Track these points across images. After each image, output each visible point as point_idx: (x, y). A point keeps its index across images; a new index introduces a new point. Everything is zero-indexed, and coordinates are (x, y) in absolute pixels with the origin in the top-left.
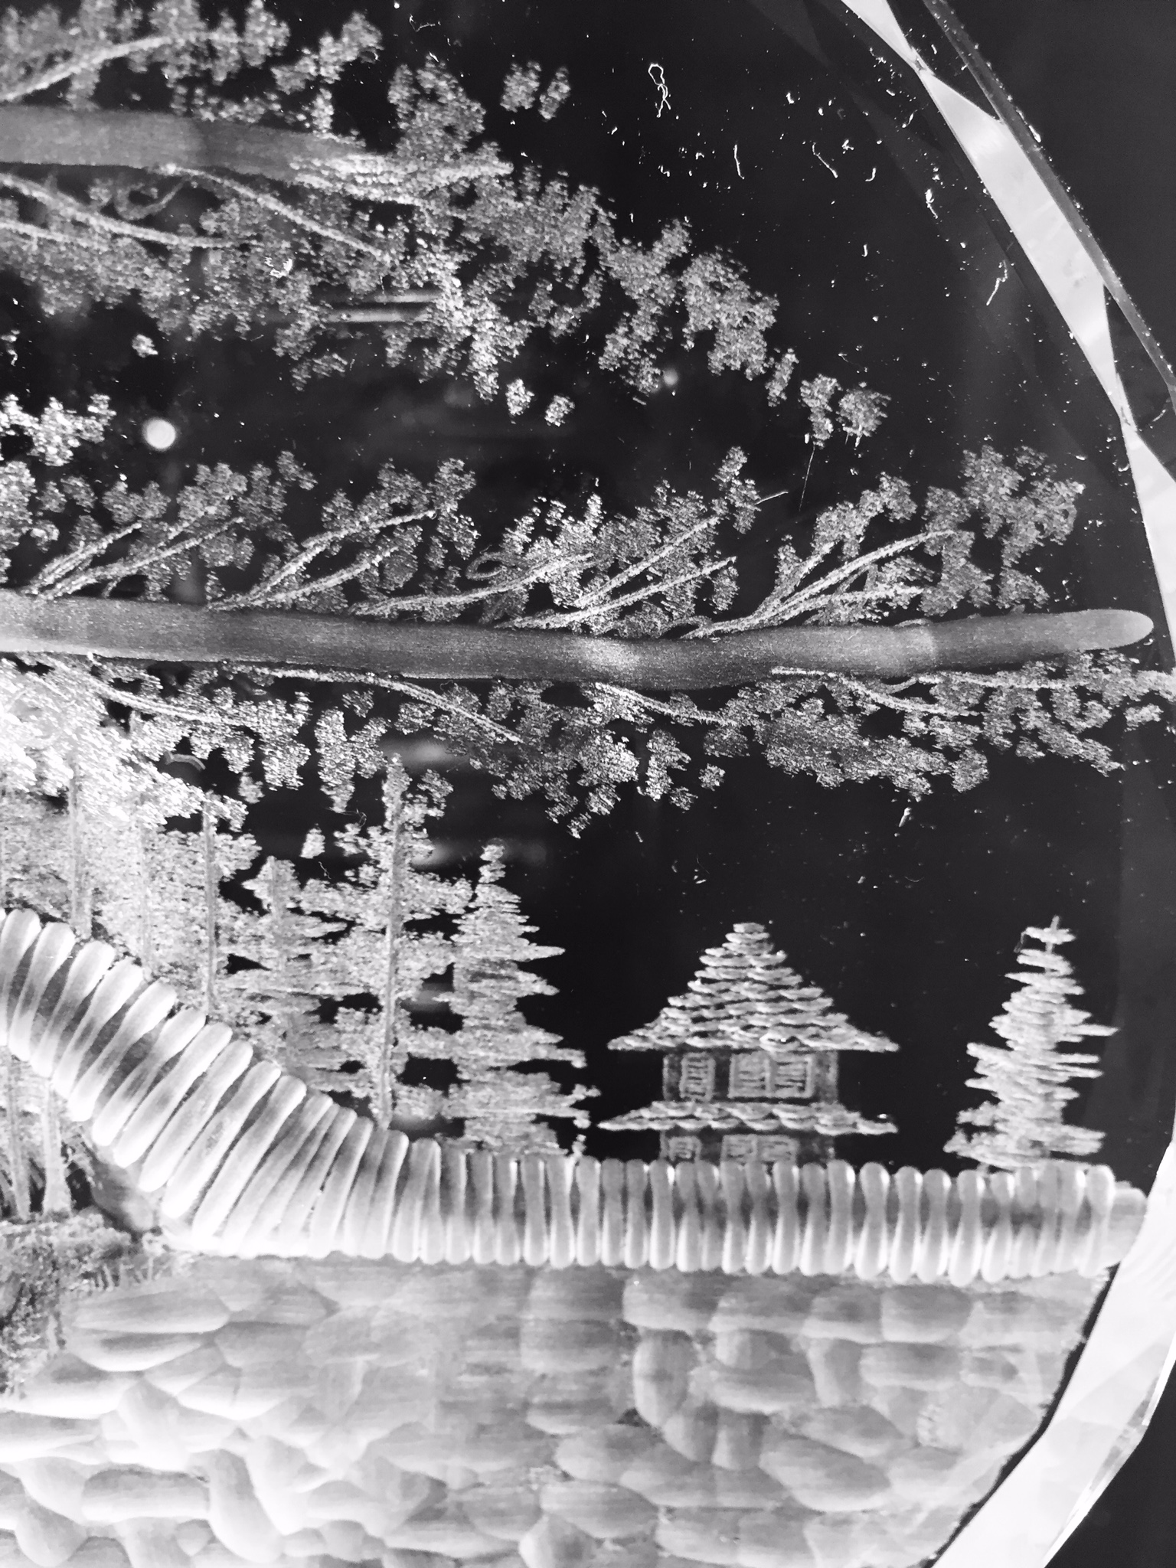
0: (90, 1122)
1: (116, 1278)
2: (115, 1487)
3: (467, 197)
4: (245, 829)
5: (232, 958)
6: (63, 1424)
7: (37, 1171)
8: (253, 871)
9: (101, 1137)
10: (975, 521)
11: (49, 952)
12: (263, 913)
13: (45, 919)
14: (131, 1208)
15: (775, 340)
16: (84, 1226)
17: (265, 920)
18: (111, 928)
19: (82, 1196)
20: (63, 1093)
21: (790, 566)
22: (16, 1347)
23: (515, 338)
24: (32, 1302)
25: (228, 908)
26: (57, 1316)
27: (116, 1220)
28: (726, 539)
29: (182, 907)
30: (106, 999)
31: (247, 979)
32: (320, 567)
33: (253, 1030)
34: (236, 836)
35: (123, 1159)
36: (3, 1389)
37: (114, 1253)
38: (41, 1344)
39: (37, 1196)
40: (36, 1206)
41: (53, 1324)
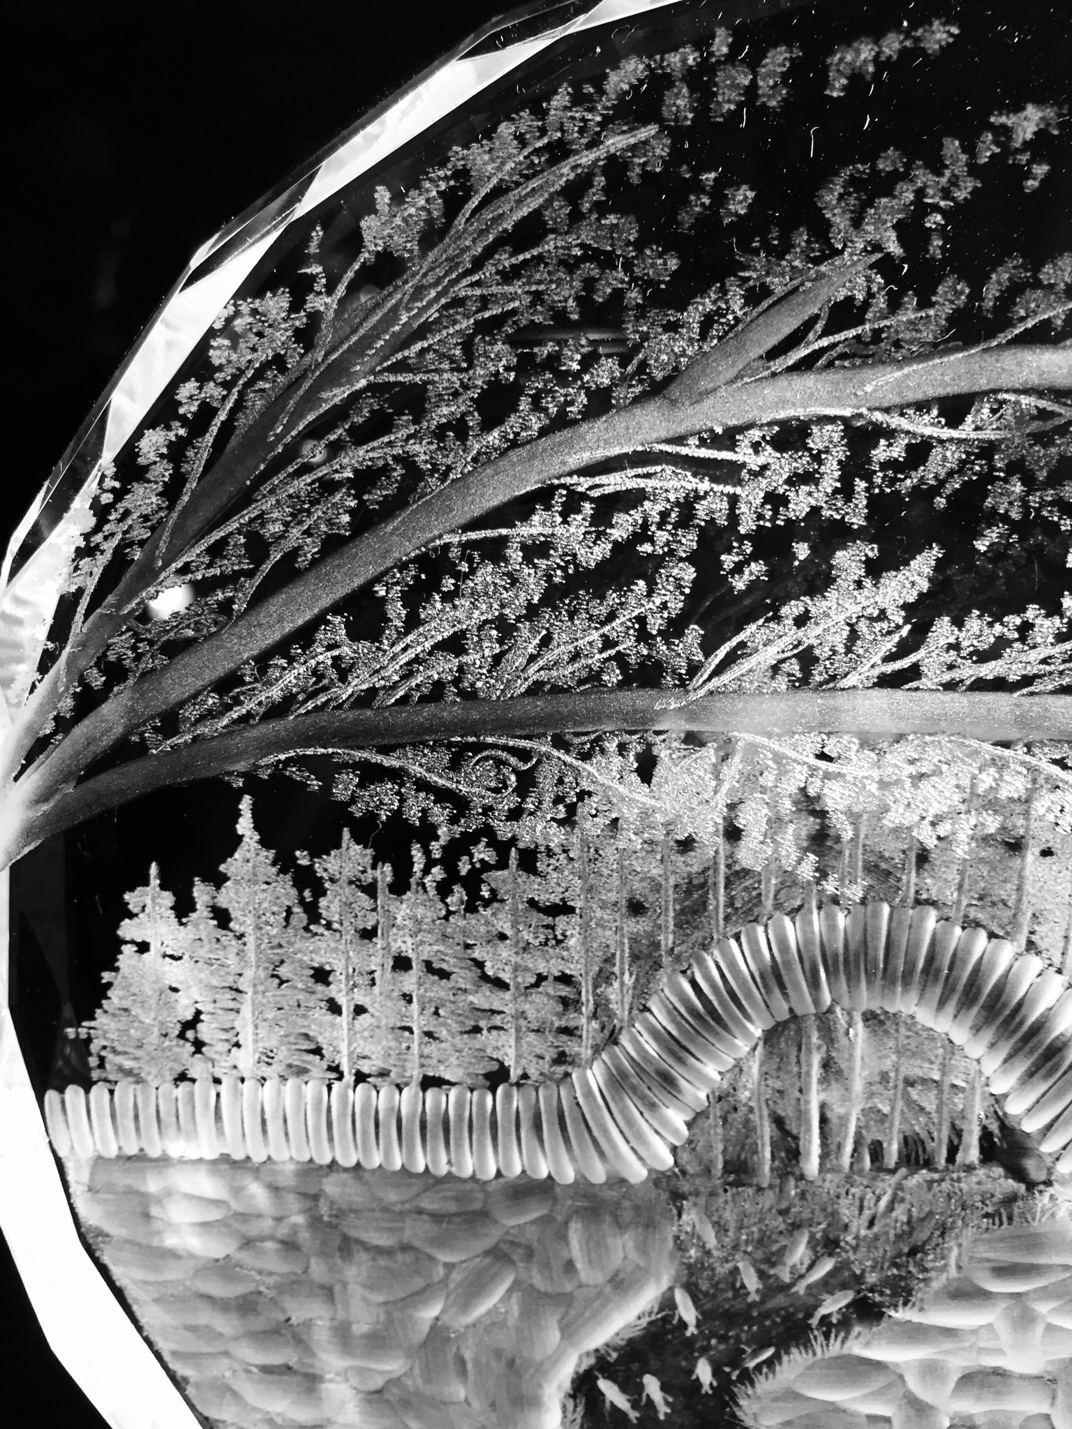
0: (1007, 1096)
1: (1010, 1219)
2: (981, 1386)
6: (949, 1332)
7: (958, 1133)
9: (1014, 1108)
11: (993, 964)
13: (992, 935)
14: (1030, 1165)
16: (989, 1177)
18: (1042, 945)
19: (989, 1152)
20: (991, 1073)
22: (925, 1270)
27: (1017, 1173)
30: (1035, 1001)
35: (1031, 1126)
36: (905, 1304)
37: (1011, 1199)
38: (944, 1268)
39: (953, 1151)
40: (951, 1158)
41: (955, 1252)
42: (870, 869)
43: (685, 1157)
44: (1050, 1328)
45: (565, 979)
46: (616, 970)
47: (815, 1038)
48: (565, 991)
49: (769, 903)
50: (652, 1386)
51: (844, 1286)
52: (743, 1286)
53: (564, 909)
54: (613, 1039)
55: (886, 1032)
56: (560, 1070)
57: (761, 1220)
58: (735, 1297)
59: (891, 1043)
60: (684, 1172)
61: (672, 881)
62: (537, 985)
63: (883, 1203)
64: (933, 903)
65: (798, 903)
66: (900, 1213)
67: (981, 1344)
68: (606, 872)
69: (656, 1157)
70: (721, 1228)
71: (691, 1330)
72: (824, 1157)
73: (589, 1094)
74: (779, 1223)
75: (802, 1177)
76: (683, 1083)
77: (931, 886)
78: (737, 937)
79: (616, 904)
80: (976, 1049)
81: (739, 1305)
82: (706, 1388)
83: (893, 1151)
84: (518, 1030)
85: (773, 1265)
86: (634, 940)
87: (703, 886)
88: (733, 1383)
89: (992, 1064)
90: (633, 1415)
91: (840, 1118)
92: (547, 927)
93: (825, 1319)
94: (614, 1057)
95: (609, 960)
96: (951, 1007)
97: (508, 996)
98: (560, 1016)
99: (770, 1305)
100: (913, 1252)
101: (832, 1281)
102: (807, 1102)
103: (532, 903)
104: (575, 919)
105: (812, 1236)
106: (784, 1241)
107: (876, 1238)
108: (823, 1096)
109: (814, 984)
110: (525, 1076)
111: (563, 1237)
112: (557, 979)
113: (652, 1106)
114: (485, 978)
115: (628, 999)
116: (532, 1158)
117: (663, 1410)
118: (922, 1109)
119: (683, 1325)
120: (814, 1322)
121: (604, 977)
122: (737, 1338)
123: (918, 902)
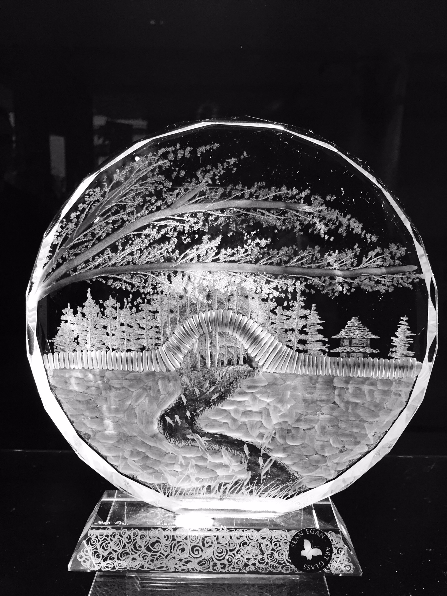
0: (248, 349)
1: (250, 376)
2: (247, 415)
3: (320, 211)
4: (275, 302)
5: (272, 322)
6: (239, 402)
7: (238, 357)
8: (276, 308)
9: (249, 352)
10: (391, 253)
11: (243, 321)
12: (277, 315)
13: (243, 315)
14: (253, 364)
15: (362, 229)
16: (245, 367)
17: (277, 316)
18: (253, 317)
19: (245, 362)
20: (244, 344)
21: (364, 260)
22: (233, 388)
23: (326, 229)
24: (236, 380)
25: (272, 314)
26: (240, 382)
27: (251, 366)
28: (355, 256)
29: (264, 314)
30: (252, 329)
31: (274, 326)
32: (297, 261)
33: (274, 334)
34: (273, 303)
35: (253, 355)
36: (230, 396)
37: (250, 371)
38: (237, 387)
39: (238, 362)
40: (238, 363)
41: (239, 384)
42: (219, 302)
43: (183, 365)
44: (260, 400)
45: (157, 327)
46: (168, 325)
47: (208, 338)
48: (157, 330)
49: (199, 310)
50: (177, 417)
51: (217, 393)
52: (196, 393)
53: (156, 312)
54: (167, 340)
55: (223, 337)
56: (156, 347)
57: (199, 378)
58: (194, 396)
59: (224, 339)
60: (182, 369)
61: (179, 306)
62: (151, 328)
63: (224, 374)
64: (231, 309)
65: (204, 310)
66: (227, 375)
67: (246, 405)
68: (165, 304)
69: (177, 365)
70: (190, 380)
71: (185, 404)
72: (212, 364)
73: (162, 352)
74: (202, 379)
75: (207, 368)
76: (182, 349)
77: (231, 306)
78: (192, 317)
79: (167, 311)
80: (241, 339)
81: (195, 398)
82: (189, 418)
83: (226, 362)
84: (147, 338)
85: (202, 388)
86: (171, 318)
87: (185, 306)
88: (195, 416)
89: (244, 342)
90: (173, 425)
91: (215, 355)
92: (153, 316)
93: (213, 400)
94: (167, 344)
95: (166, 323)
96: (235, 331)
97: (145, 331)
98: (156, 335)
99: (201, 397)
100: (230, 384)
101: (214, 391)
102: (208, 352)
103: (150, 311)
104: (159, 314)
105: (210, 381)
106: (204, 383)
107: (223, 381)
108: (210, 350)
109: (208, 326)
110: (149, 349)
111: (157, 384)
112: (155, 327)
113: (176, 354)
114: (140, 327)
115: (170, 331)
116: (151, 366)
117: (180, 423)
118: (231, 353)
119: (183, 403)
120: (211, 401)
121: (165, 326)
122: (195, 405)
123: (228, 309)
